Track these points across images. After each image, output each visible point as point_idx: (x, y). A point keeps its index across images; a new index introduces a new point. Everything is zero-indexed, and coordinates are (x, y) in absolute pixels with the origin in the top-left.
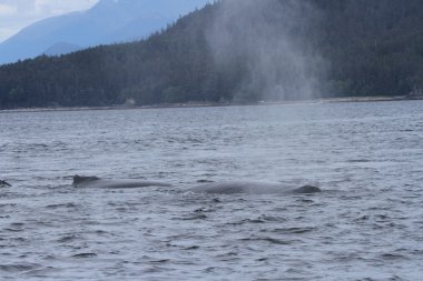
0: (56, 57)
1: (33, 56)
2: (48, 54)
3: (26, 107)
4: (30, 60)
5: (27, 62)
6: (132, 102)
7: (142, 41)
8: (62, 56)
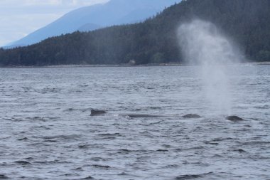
0: (86, 33)
1: (71, 32)
2: (81, 31)
3: (66, 64)
4: (69, 34)
5: (67, 35)
6: (133, 62)
7: (141, 23)
8: (90, 32)
